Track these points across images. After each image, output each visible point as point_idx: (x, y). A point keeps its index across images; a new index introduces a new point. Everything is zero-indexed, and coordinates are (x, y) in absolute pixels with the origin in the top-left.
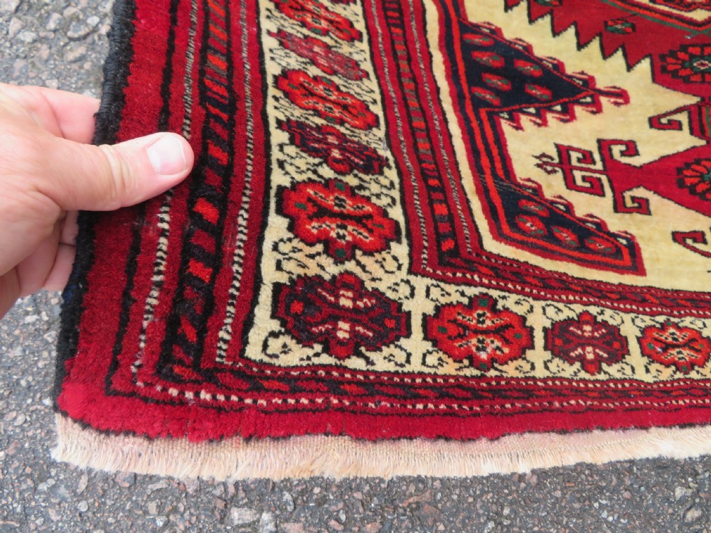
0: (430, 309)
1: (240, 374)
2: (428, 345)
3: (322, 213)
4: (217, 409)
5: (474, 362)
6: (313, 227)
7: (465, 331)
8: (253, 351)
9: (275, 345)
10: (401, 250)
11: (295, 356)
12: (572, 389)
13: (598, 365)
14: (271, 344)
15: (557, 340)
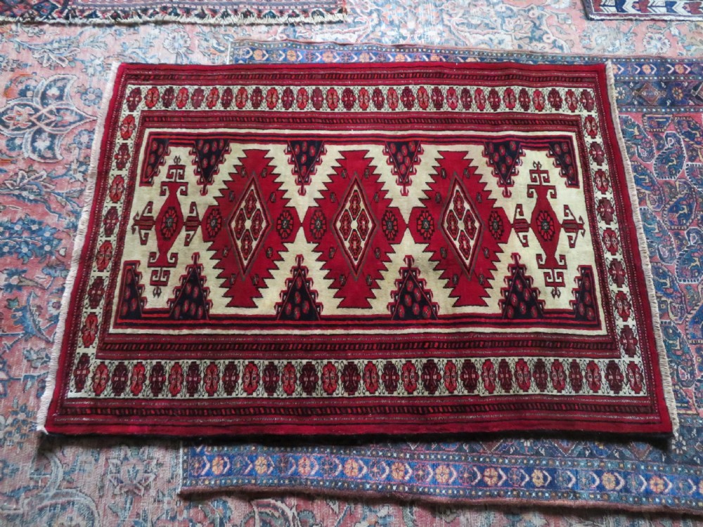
0: (134, 116)
1: (126, 84)
2: (127, 115)
3: (153, 94)
4: (120, 81)
5: (122, 125)
6: (150, 93)
7: (129, 123)
8: (129, 86)
10: (146, 109)
11: (128, 92)
12: (112, 148)
13: (117, 158)
14: (130, 88)
15: (124, 147)
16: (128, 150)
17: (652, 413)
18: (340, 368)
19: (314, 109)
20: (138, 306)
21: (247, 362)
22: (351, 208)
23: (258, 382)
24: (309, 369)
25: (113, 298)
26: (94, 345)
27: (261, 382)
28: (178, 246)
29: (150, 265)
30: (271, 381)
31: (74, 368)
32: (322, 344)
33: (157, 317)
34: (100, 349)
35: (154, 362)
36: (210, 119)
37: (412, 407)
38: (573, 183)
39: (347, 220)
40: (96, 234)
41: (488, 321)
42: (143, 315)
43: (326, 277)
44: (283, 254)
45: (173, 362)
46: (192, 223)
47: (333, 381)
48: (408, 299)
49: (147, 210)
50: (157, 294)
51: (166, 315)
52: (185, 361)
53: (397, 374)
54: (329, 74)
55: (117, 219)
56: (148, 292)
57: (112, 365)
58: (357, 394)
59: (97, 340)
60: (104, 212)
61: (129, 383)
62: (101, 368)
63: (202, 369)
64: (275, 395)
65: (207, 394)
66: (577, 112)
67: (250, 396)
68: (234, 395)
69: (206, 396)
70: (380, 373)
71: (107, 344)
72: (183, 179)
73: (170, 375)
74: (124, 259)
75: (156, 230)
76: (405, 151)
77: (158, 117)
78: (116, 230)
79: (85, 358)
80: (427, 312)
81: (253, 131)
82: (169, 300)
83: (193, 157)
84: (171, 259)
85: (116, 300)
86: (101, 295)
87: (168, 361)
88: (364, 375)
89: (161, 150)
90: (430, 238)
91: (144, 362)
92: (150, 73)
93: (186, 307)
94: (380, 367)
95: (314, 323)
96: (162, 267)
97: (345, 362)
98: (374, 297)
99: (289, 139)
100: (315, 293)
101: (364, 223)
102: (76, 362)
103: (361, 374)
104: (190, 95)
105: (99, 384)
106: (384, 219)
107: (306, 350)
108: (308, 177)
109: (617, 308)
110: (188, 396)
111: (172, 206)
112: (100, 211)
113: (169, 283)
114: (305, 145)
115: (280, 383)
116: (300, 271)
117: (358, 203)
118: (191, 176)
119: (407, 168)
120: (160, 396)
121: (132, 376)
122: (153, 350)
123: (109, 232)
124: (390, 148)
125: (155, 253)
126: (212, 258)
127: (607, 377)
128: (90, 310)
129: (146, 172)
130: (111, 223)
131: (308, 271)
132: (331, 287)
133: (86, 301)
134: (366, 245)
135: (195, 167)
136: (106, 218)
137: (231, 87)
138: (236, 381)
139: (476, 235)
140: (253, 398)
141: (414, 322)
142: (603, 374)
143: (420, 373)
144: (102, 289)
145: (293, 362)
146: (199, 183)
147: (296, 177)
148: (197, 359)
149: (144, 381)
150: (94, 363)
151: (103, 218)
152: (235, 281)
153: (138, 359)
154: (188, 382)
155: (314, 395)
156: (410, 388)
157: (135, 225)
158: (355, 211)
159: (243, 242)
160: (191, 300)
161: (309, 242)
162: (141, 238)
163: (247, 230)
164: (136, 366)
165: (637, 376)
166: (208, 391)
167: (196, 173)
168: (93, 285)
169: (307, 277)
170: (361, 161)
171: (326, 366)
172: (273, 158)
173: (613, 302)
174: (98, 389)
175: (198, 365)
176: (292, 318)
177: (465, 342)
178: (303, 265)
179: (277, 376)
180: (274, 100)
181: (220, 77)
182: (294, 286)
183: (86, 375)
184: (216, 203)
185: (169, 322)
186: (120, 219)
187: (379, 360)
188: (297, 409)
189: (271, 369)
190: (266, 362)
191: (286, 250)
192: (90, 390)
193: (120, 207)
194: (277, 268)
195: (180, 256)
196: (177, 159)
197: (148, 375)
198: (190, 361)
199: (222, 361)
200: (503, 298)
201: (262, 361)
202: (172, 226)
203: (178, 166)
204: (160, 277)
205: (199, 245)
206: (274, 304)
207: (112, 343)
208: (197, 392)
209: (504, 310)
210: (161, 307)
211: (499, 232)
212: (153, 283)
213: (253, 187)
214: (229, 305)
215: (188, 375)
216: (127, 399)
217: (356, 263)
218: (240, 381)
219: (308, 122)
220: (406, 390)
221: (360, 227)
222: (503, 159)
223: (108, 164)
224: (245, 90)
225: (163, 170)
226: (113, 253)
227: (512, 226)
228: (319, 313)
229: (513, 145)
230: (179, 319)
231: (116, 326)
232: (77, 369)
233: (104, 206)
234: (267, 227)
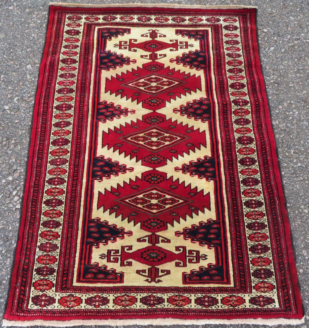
0: (59, 298)
1: (27, 311)
2: (59, 304)
3: (40, 285)
4: (24, 316)
5: (68, 307)
6: (38, 288)
7: (67, 301)
8: (29, 307)
9: (32, 306)
10: (54, 289)
11: (35, 307)
12: (90, 311)
13: (99, 306)
14: (31, 306)
15: (89, 301)
16: (92, 297)
17: (246, 16)
18: (240, 146)
19: (68, 164)
20: (213, 269)
21: (243, 196)
22: (142, 141)
23: (253, 189)
24: (243, 162)
25: (210, 287)
26: (242, 296)
27: (253, 187)
28: (170, 247)
29: (185, 265)
30: (252, 182)
31: (260, 307)
32: (228, 155)
33: (221, 255)
34: (245, 292)
35: (250, 253)
36: (69, 236)
37: (256, 112)
38: (129, 31)
39: (151, 144)
40: (163, 310)
41: (208, 76)
42: (220, 265)
43: (188, 154)
44: (174, 179)
45: (248, 241)
46: (154, 239)
47: (248, 150)
48: (199, 112)
49: (144, 274)
50: (205, 257)
51: (219, 248)
52: (246, 232)
53: (240, 119)
54: (38, 154)
55: (150, 296)
56: (204, 264)
57: (255, 281)
58: (253, 137)
59: (239, 295)
60: (145, 307)
61: (264, 267)
62: (257, 288)
63: (250, 221)
64: (259, 179)
65: (264, 217)
66: (82, 24)
67: (262, 192)
68: (263, 201)
69: (265, 217)
70: (241, 126)
71: (241, 287)
72: (118, 250)
73: (256, 241)
74: (181, 285)
75: (158, 265)
76: (104, 111)
77: (63, 277)
78: (159, 295)
79: (253, 301)
80: (206, 102)
81: (82, 203)
82: (209, 248)
83: (101, 245)
84: (180, 250)
85: (212, 285)
86: (208, 297)
87: (248, 244)
88: (242, 134)
89: (93, 270)
90: (163, 100)
91: (250, 259)
92: (18, 290)
93: (212, 236)
94: (237, 127)
95: (216, 160)
96: (186, 256)
97: (237, 143)
98: (199, 129)
99: (90, 179)
100: (199, 160)
101: (153, 134)
102: (255, 307)
103: (242, 135)
104: (45, 253)
105: (268, 287)
106: (150, 123)
107: (232, 164)
108: (120, 166)
109: (197, 22)
110: (267, 228)
111: (140, 256)
112: (144, 311)
113: (197, 250)
114: (95, 169)
115: (252, 176)
116: (185, 169)
117: (139, 137)
118: (116, 245)
119: (116, 110)
120: (269, 246)
121: (259, 266)
122: (242, 254)
123: (161, 301)
124: (101, 119)
125: (176, 263)
126: (179, 223)
127: (231, 31)
128: (220, 304)
129: (111, 279)
130: (154, 300)
131: (185, 164)
132: (194, 151)
133: (213, 308)
134: (167, 133)
135: (109, 242)
136: (150, 305)
137: (41, 222)
138: (255, 201)
139: (160, 77)
140: (263, 190)
141: (212, 108)
142: (230, 32)
143: (239, 107)
144: (204, 297)
145: (239, 170)
146: (123, 238)
147: (120, 173)
148: (244, 225)
149: (262, 257)
150: (255, 293)
151: (150, 307)
152: (194, 207)
153: (249, 264)
154: (258, 229)
155: (256, 159)
156: (247, 112)
157: (155, 281)
158: (144, 139)
159: (167, 204)
160: (208, 233)
161: (166, 164)
162: (165, 275)
163: (158, 202)
164: (253, 265)
165: (229, 19)
166: (263, 217)
167: (115, 240)
168: (201, 305)
169: (189, 164)
170: (110, 135)
171: (240, 153)
172: (105, 189)
173: (194, 23)
174: (271, 288)
175: (248, 224)
176: (215, 171)
177: (221, 87)
178: (181, 167)
179: (248, 178)
180: (57, 190)
181: (30, 231)
182: (194, 171)
183: (263, 297)
184: (139, 224)
185: (223, 247)
186: (150, 294)
187: (234, 127)
188: (265, 168)
189: (245, 182)
190: (242, 185)
191: (172, 177)
192: (272, 293)
193: (139, 296)
194: (184, 182)
195: (178, 245)
196: (102, 256)
197: (258, 256)
198: (247, 229)
199: (244, 210)
200: (195, 68)
201: (241, 188)
202: (156, 253)
203: (108, 256)
204: (194, 257)
205: (169, 232)
206: (207, 182)
207: (241, 282)
208: (264, 223)
209: (202, 68)
210: (214, 253)
211: (157, 67)
212: (198, 261)
213: (127, 201)
214: (210, 209)
215: (255, 230)
216: (274, 267)
217: (179, 138)
218: (254, 198)
219: (78, 167)
220: (248, 114)
221: (156, 136)
222: (111, 61)
223: (104, 312)
224: (46, 212)
225: (110, 266)
226: (177, 294)
227: (154, 61)
228: (210, 157)
229: (104, 55)
230: (221, 240)
231: (229, 283)
232: (260, 305)
233: (140, 308)
234: (156, 190)
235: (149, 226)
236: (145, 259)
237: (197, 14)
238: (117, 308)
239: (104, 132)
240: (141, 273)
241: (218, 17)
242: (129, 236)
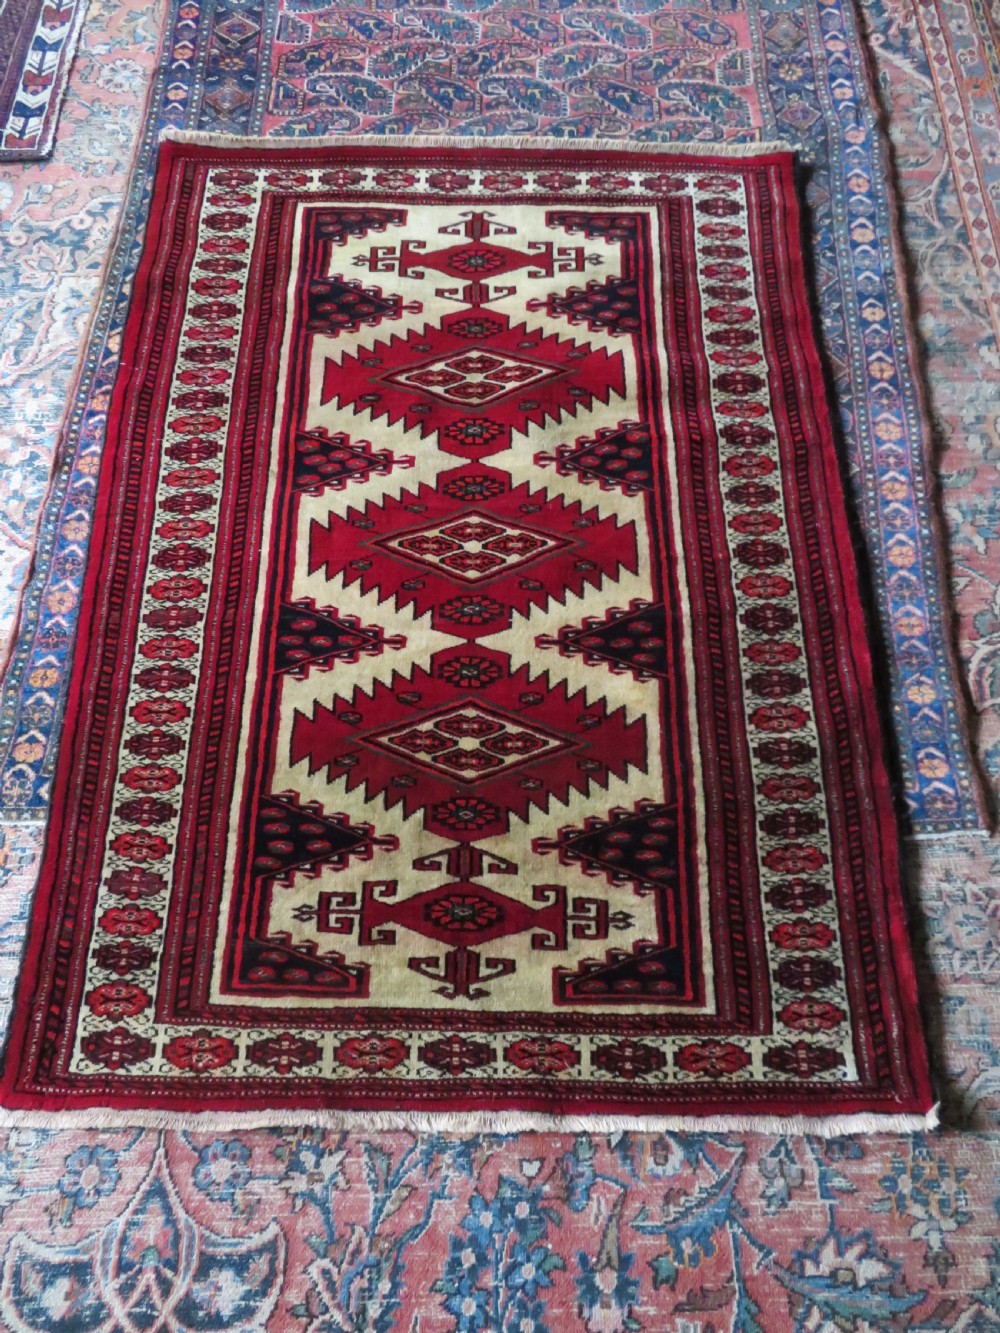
0: (167, 1040)
1: (65, 1080)
2: (165, 1061)
3: (107, 1000)
4: (55, 1096)
5: (192, 1068)
6: (102, 1008)
7: (189, 1051)
8: (73, 1069)
9: (82, 1065)
10: (150, 1012)
11: (92, 1069)
12: (261, 1083)
13: (289, 1067)
14: (80, 1064)
15: (257, 1053)
16: (268, 1040)
17: (766, 174)
18: (745, 570)
19: (201, 625)
20: (653, 958)
21: (750, 727)
22: (436, 552)
23: (785, 706)
24: (753, 619)
25: (640, 1015)
26: (743, 1044)
27: (784, 700)
28: (517, 889)
29: (562, 945)
30: (779, 683)
31: (797, 1079)
32: (707, 598)
33: (675, 916)
34: (751, 1029)
35: (766, 907)
36: (201, 846)
37: (796, 464)
38: (401, 218)
39: (462, 560)
40: (489, 1085)
41: (646, 352)
42: (673, 945)
43: (580, 594)
44: (535, 673)
45: (763, 870)
46: (465, 862)
47: (768, 582)
48: (616, 465)
49: (430, 970)
50: (625, 920)
51: (670, 892)
52: (759, 843)
53: (746, 486)
54: (111, 595)
55: (449, 1041)
56: (622, 940)
57: (781, 996)
58: (786, 545)
59: (733, 1039)
60: (434, 1075)
61: (812, 954)
62: (789, 1018)
63: (771, 808)
64: (804, 675)
65: (818, 795)
66: (258, 195)
67: (812, 715)
68: (815, 744)
69: (821, 796)
70: (748, 509)
71: (739, 1013)
72: (353, 895)
73: (789, 872)
74: (548, 1006)
75: (478, 943)
76: (317, 460)
77: (178, 977)
78: (479, 1037)
79: (775, 1058)
80: (637, 436)
81: (243, 747)
82: (637, 892)
83: (299, 877)
84: (547, 899)
85: (646, 1009)
86: (634, 1045)
87: (762, 879)
88: (751, 533)
89: (274, 956)
90: (500, 425)
91: (769, 928)
92: (39, 1017)
93: (649, 856)
94: (737, 510)
95: (669, 612)
96: (565, 917)
97: (734, 562)
98: (614, 517)
99: (271, 671)
100: (611, 613)
101: (469, 530)
102: (783, 1077)
103: (752, 538)
104: (126, 901)
105: (821, 1016)
106: (462, 498)
107: (720, 625)
108: (364, 631)
109: (614, 189)
110: (825, 832)
111: (422, 913)
112: (430, 1086)
113: (601, 897)
114: (287, 640)
115: (781, 668)
116: (569, 641)
117: (426, 540)
118: (347, 878)
119: (356, 456)
120: (830, 886)
121: (797, 948)
122: (743, 912)
123: (483, 1055)
124: (307, 485)
125: (534, 938)
126: (546, 811)
127: (720, 216)
128: (670, 1068)
129: (331, 984)
130: (461, 1054)
131: (568, 626)
132: (599, 586)
133: (651, 1079)
134: (514, 526)
135: (326, 870)
136: (449, 1068)
137: (116, 805)
138: (789, 742)
139: (495, 357)
140: (815, 709)
141: (655, 456)
142: (716, 220)
143: (742, 450)
144: (622, 1046)
145: (743, 645)
146: (368, 855)
147: (362, 654)
148: (754, 819)
149: (806, 921)
150: (782, 1035)
151: (448, 1076)
152: (593, 761)
153: (764, 942)
154: (798, 834)
155: (796, 611)
156: (767, 466)
157: (467, 993)
158: (442, 546)
159: (508, 752)
160: (637, 845)
161: (509, 626)
162: (498, 974)
163: (482, 744)
164: (778, 945)
165: (714, 182)
166: (813, 794)
167: (343, 864)
168: (609, 1069)
169: (580, 627)
170: (335, 535)
171: (744, 592)
172: (316, 703)
173: (605, 193)
174: (832, 1017)
175: (766, 817)
176: (663, 651)
177: (685, 386)
178: (555, 636)
179: (769, 673)
180: (166, 707)
181: (82, 834)
182: (598, 649)
183: (808, 1047)
184: (419, 814)
185: (683, 889)
186: (449, 1034)
187: (725, 510)
188: (823, 638)
189: (758, 684)
190: (747, 693)
191: (526, 667)
192: (837, 1033)
193: (417, 1040)
194: (564, 683)
195: (539, 882)
196: (302, 914)
197: (794, 916)
198: (760, 834)
199: (755, 771)
200: (606, 330)
201: (746, 702)
202: (472, 906)
203: (321, 912)
204: (589, 919)
205: (515, 842)
206: (639, 684)
207: (737, 1003)
208: (816, 814)
209: (625, 330)
210: (653, 909)
211: (487, 325)
212: (602, 933)
213: (384, 740)
214: (644, 769)
215: (786, 835)
216: (844, 952)
217: (551, 543)
218: (787, 735)
219: (232, 635)
220: (770, 472)
221: (478, 537)
222: (343, 308)
223: (306, 1087)
224: (129, 771)
225: (329, 943)
226: (534, 1035)
227: (476, 306)
228: (650, 605)
229: (320, 289)
230: (677, 867)
231: (699, 1000)
232: (797, 1072)
233: (417, 1077)
234: (476, 706)
235: (452, 821)
236: (437, 921)
237: (615, 167)
238: (347, 1076)
239: (314, 524)
240: (423, 966)
241: (678, 175)
242: (388, 850)
